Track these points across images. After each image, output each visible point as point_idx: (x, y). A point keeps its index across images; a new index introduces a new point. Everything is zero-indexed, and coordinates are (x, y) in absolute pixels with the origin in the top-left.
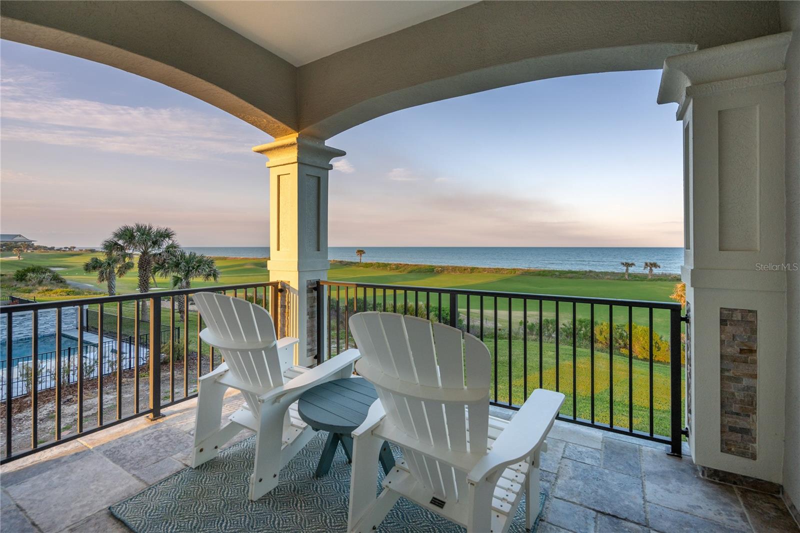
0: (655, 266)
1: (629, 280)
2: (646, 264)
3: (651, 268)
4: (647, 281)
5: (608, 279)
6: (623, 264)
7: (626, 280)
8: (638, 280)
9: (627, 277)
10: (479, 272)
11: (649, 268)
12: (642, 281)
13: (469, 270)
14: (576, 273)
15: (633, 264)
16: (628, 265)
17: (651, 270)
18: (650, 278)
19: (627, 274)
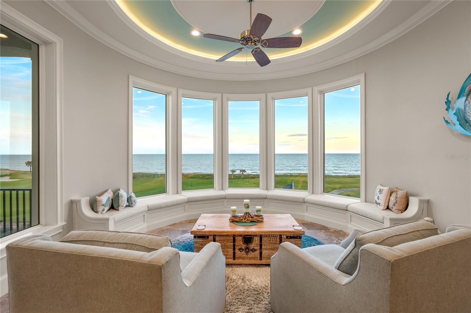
1: (233, 179)
4: (241, 179)
6: (231, 171)
7: (232, 179)
8: (237, 179)
9: (233, 177)
11: (242, 172)
12: (239, 179)
13: (152, 176)
14: (210, 176)
15: (235, 171)
16: (233, 171)
17: (243, 173)
18: (242, 177)
19: (232, 175)
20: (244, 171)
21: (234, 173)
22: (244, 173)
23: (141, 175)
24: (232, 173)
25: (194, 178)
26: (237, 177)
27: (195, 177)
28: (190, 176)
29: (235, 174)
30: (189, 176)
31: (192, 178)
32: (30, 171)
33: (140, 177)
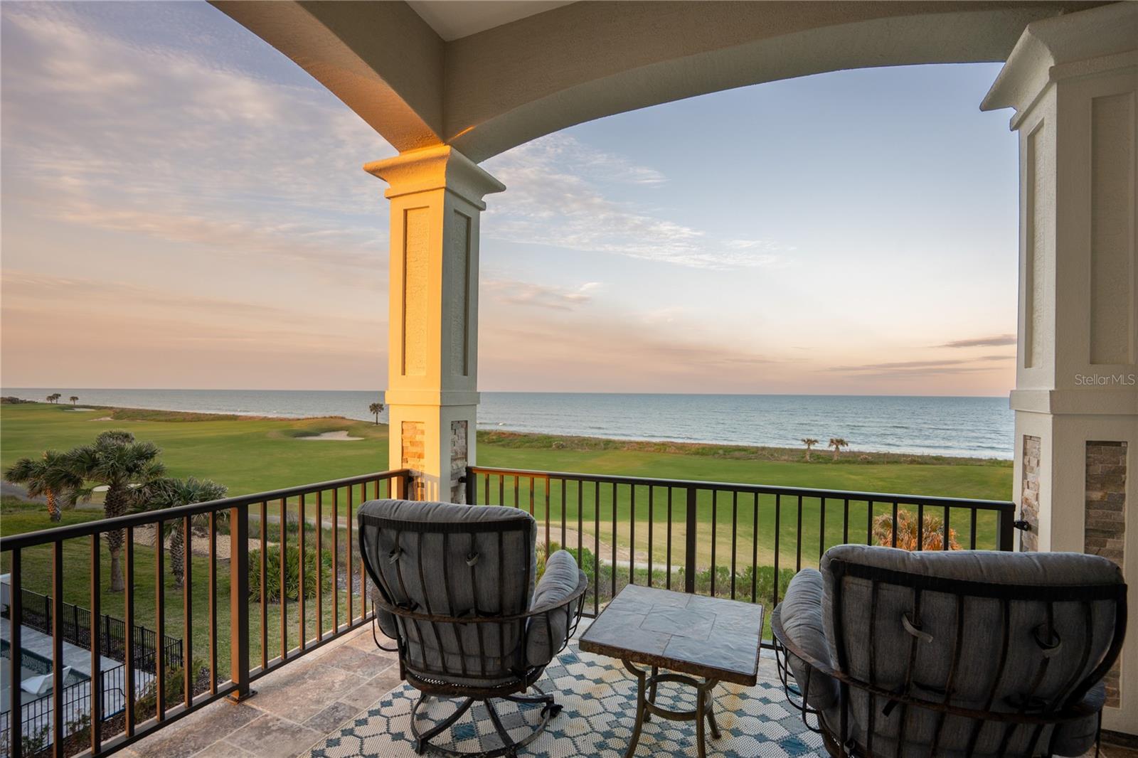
0: (842, 444)
1: (810, 463)
2: (832, 441)
3: (837, 446)
4: (833, 463)
5: (785, 460)
6: (804, 441)
7: (807, 462)
8: (821, 463)
9: (808, 457)
10: (616, 448)
11: (835, 446)
12: (826, 463)
13: (602, 444)
14: (745, 450)
15: (816, 441)
16: (809, 442)
17: (837, 448)
18: (836, 458)
19: (808, 453)
20: (841, 442)
21: (812, 447)
22: (841, 448)
23: (576, 442)
24: (805, 447)
25: (703, 454)
26: (819, 457)
27: (704, 451)
28: (693, 450)
29: (814, 450)
30: (690, 450)
31: (697, 453)
32: (375, 422)
33: (576, 446)
